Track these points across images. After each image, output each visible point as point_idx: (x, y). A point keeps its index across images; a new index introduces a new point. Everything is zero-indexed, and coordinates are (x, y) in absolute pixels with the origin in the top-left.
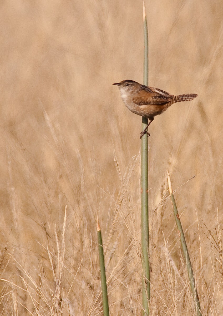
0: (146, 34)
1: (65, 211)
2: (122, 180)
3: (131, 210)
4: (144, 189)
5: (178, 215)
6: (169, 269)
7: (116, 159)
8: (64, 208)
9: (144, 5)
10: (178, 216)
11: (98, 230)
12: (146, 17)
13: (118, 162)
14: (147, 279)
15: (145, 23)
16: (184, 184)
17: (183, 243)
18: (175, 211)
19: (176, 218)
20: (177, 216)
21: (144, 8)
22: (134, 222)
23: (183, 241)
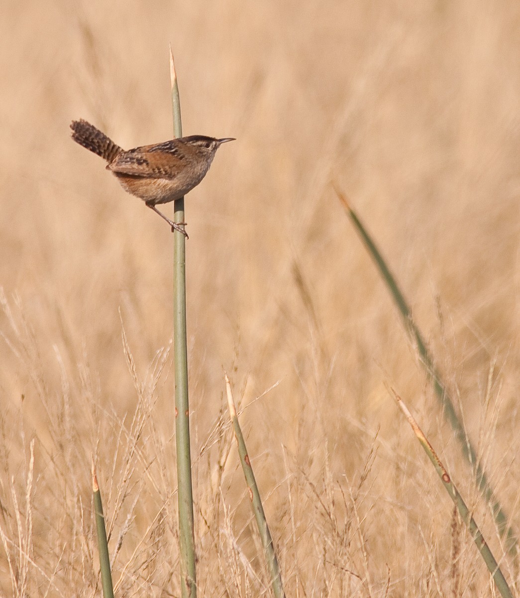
0: (176, 113)
1: (30, 451)
2: (139, 389)
3: (157, 448)
4: (182, 409)
5: (247, 457)
6: (234, 558)
7: (126, 349)
8: (30, 446)
9: (171, 58)
10: (247, 460)
11: (95, 490)
12: (176, 80)
13: (131, 356)
14: (189, 578)
15: (175, 91)
16: (257, 399)
17: (258, 512)
18: (242, 451)
19: (244, 463)
20: (245, 459)
21: (171, 62)
22: (163, 470)
23: (258, 508)
